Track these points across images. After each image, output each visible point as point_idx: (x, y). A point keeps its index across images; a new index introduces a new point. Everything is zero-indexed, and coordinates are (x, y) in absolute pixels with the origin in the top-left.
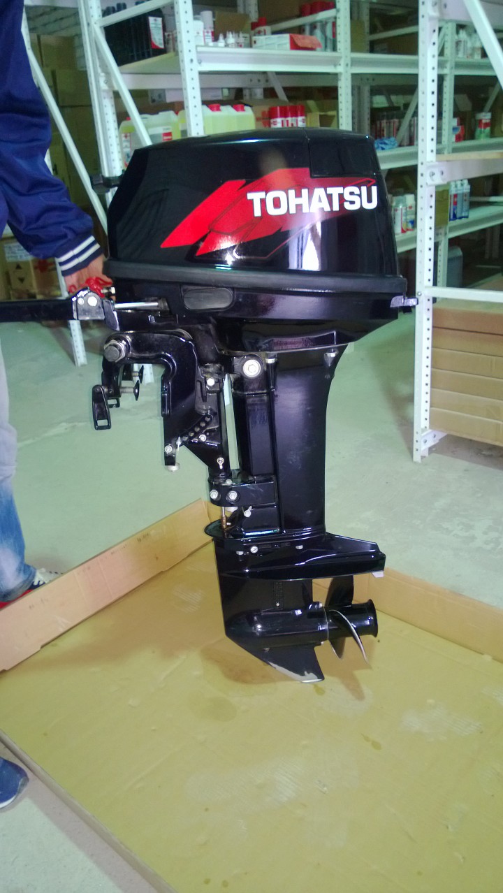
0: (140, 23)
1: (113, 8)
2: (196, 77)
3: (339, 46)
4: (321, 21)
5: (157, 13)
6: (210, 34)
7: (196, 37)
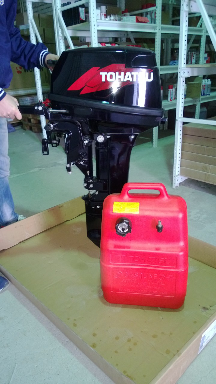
0: (75, 10)
1: (66, 4)
2: (96, 32)
3: (156, 21)
4: (150, 11)
5: (83, 6)
6: (104, 15)
7: (97, 16)
